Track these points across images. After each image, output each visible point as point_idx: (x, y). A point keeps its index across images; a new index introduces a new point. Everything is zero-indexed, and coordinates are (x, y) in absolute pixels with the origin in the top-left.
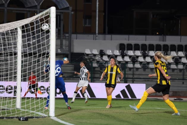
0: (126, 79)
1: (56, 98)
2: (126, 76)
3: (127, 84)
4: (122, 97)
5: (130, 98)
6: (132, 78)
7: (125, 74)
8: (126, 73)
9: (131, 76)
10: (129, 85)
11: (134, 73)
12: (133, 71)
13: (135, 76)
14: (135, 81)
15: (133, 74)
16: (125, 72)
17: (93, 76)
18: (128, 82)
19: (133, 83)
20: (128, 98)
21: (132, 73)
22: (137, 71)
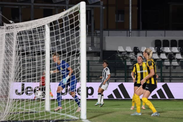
0: (163, 78)
1: (87, 99)
2: (163, 75)
3: (163, 84)
4: (159, 98)
5: (167, 98)
6: (169, 77)
7: (161, 73)
8: (163, 71)
9: (168, 75)
10: (166, 84)
11: (172, 71)
12: (170, 69)
13: (173, 75)
14: (172, 79)
15: (170, 73)
16: (161, 70)
17: (127, 75)
18: (165, 81)
19: (170, 82)
20: (166, 98)
21: (169, 71)
22: (174, 69)
